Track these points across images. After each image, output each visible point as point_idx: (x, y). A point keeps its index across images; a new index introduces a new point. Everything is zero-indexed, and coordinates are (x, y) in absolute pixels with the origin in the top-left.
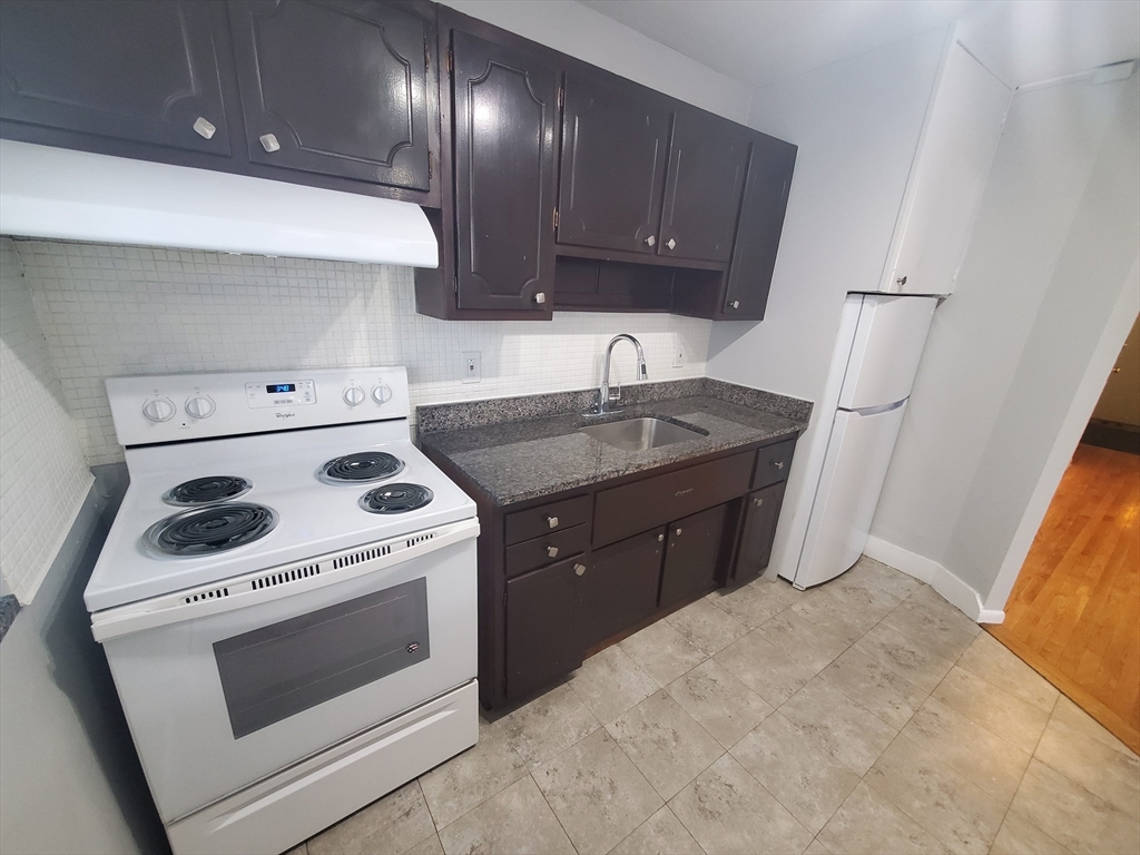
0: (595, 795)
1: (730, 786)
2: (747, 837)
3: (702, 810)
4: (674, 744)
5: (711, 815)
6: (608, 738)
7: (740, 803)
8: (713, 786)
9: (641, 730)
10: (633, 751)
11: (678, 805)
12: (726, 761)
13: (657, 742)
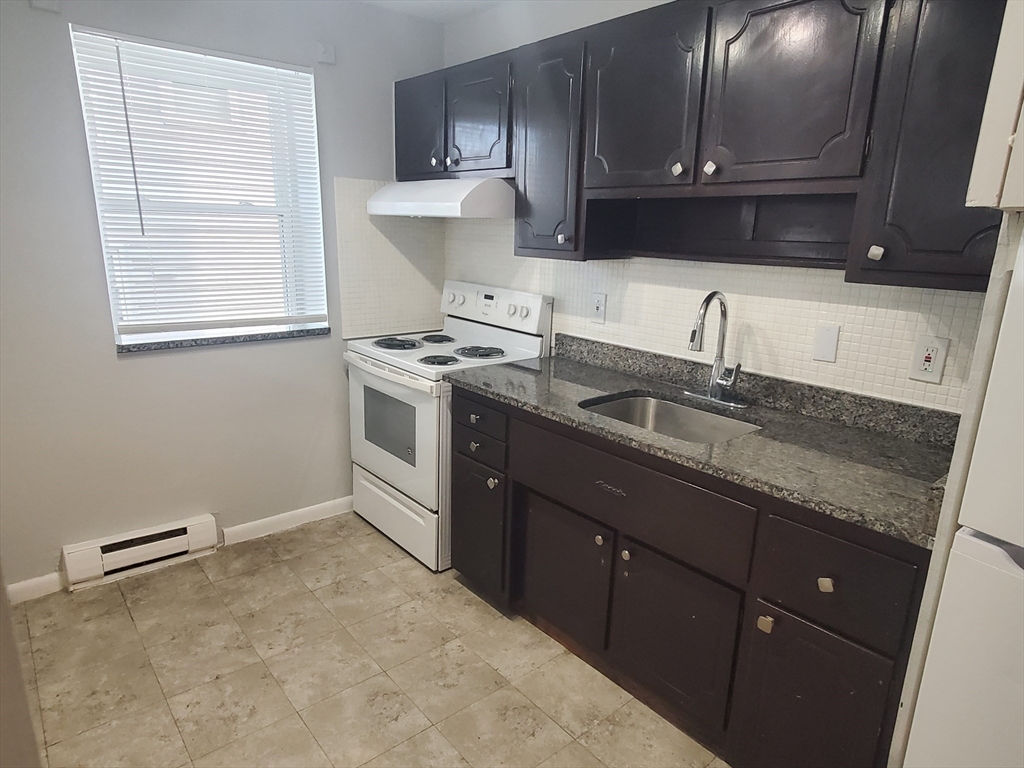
0: (395, 631)
1: (396, 719)
2: (350, 722)
3: (376, 694)
4: (441, 684)
5: (372, 699)
6: (445, 640)
7: (380, 723)
8: (397, 705)
9: (455, 661)
10: (433, 655)
11: (381, 679)
12: (423, 721)
13: (442, 671)
